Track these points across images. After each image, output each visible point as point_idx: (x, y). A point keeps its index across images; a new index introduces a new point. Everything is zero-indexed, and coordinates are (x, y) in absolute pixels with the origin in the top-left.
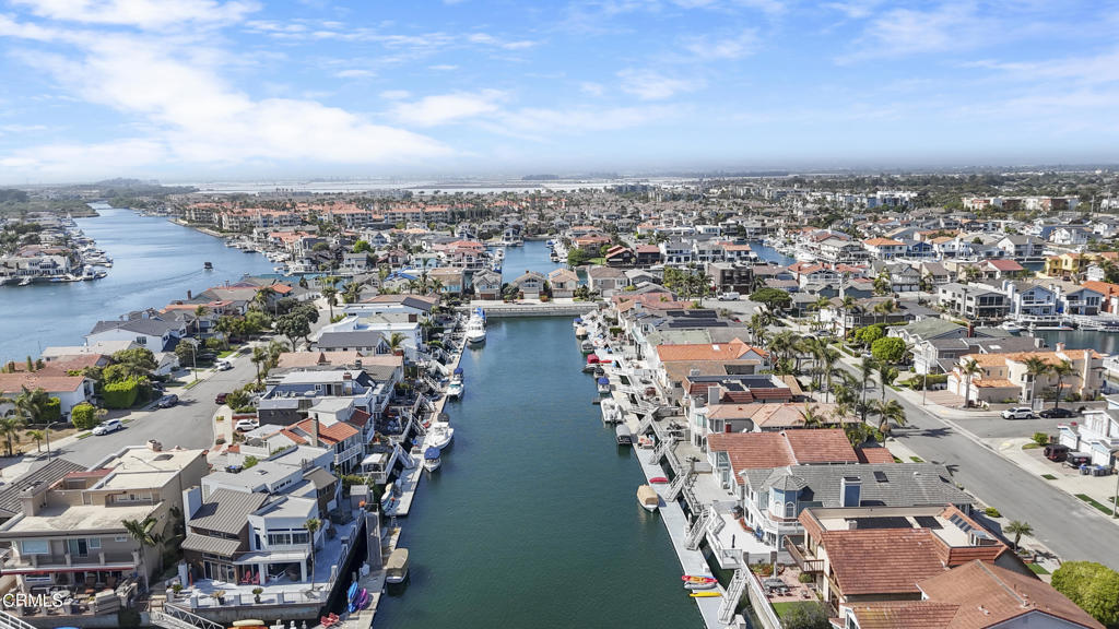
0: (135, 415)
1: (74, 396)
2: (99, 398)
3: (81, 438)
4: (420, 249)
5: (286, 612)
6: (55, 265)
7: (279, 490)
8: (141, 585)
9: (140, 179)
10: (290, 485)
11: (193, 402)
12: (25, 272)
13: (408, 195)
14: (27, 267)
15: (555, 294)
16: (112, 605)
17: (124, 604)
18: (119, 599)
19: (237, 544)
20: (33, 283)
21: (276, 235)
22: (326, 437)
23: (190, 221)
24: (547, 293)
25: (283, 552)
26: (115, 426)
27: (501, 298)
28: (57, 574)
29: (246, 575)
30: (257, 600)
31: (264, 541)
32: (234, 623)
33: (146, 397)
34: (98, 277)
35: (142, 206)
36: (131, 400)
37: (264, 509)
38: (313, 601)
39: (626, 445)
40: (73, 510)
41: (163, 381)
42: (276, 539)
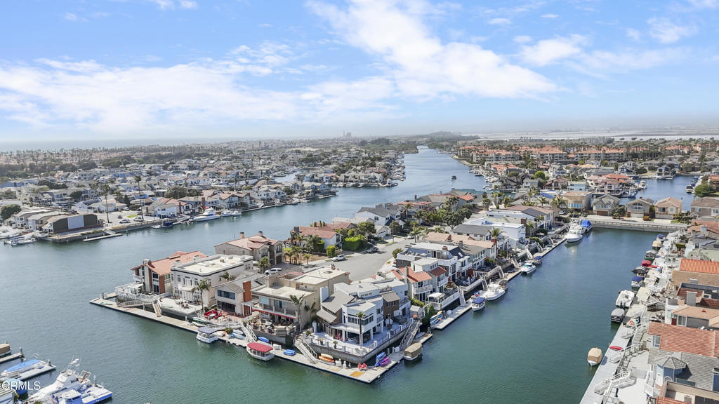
0: (356, 254)
1: (331, 242)
2: (343, 244)
3: (327, 261)
4: (582, 178)
5: (344, 356)
6: (375, 178)
7: (364, 297)
8: (298, 328)
9: (452, 132)
10: (370, 296)
11: (383, 252)
12: (362, 181)
13: (611, 141)
14: (363, 178)
15: (657, 216)
16: (283, 333)
17: (288, 333)
18: (286, 331)
19: (335, 318)
20: (364, 186)
21: (495, 166)
22: (412, 278)
23: (460, 156)
24: (651, 215)
25: (354, 327)
26: (342, 258)
27: (612, 215)
28: (271, 314)
29: (337, 334)
30: (335, 347)
31: (347, 320)
32: (322, 355)
33: (362, 247)
34: (393, 186)
35: (442, 147)
36: (355, 247)
37: (350, 304)
38: (358, 355)
39: (617, 323)
40: (285, 288)
41: (378, 240)
42: (352, 320)
